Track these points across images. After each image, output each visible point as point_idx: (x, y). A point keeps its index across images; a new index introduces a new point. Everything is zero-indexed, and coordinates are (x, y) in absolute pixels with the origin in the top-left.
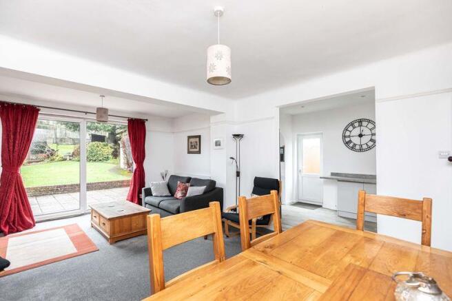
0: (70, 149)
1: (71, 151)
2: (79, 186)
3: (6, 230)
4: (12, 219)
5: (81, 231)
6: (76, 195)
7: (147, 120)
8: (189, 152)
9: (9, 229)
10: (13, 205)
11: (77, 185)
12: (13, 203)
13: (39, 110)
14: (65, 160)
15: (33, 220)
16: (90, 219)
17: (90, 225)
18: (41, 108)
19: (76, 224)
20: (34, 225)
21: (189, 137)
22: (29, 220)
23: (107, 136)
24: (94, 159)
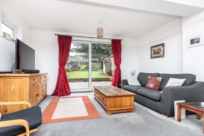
0: (85, 66)
1: (85, 67)
2: (88, 79)
3: (60, 94)
4: (62, 89)
5: (90, 100)
6: (87, 83)
7: (122, 40)
8: (152, 58)
9: (61, 94)
10: (62, 83)
11: (87, 79)
12: (62, 82)
13: (72, 38)
14: (83, 70)
15: (70, 91)
16: (94, 95)
17: (94, 98)
18: (73, 37)
19: (87, 96)
20: (70, 94)
21: (152, 47)
22: (68, 91)
23: (98, 60)
24: (93, 70)
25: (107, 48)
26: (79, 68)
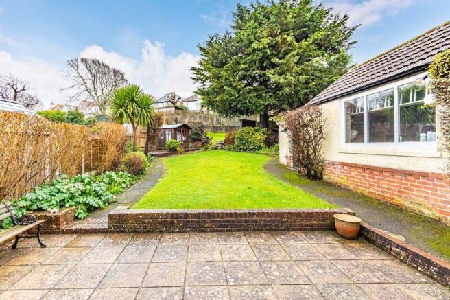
0: (225, 135)
1: (223, 139)
14: (217, 148)
23: (258, 119)
24: (245, 148)
25: (289, 77)
26: (207, 143)
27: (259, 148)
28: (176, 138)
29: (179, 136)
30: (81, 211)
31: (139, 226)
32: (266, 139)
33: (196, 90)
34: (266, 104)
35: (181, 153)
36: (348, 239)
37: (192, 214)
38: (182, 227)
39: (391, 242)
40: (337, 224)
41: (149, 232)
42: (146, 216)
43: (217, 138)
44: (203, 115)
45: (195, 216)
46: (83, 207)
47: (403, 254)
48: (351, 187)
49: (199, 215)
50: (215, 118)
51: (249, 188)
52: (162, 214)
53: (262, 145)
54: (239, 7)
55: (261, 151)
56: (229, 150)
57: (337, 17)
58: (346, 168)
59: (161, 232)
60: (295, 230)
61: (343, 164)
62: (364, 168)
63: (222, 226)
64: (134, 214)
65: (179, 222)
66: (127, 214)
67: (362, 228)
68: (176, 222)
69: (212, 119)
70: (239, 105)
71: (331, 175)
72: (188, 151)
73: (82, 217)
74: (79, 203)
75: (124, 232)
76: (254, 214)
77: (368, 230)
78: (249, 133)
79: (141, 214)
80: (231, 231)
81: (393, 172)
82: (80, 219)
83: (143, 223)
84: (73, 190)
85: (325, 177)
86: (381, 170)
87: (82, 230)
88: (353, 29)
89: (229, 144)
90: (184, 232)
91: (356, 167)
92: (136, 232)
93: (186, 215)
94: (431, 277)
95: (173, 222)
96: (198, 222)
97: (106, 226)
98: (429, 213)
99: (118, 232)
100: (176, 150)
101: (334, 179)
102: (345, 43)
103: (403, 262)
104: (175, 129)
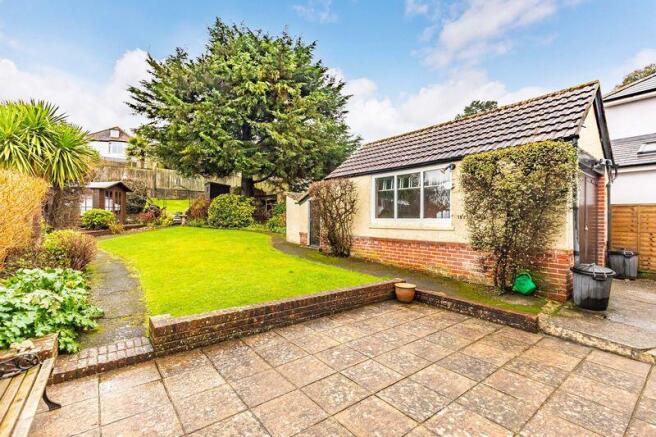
24: (225, 223)
26: (157, 215)
27: (247, 223)
28: (102, 206)
29: (108, 203)
30: (68, 339)
31: (205, 337)
32: (255, 211)
33: (137, 127)
34: (260, 165)
35: (117, 232)
36: (409, 303)
37: (275, 306)
38: (263, 325)
39: (440, 298)
40: (398, 292)
41: (220, 341)
42: (216, 319)
43: (174, 208)
44: (135, 169)
45: (278, 308)
46: (67, 331)
47: (449, 304)
48: (382, 261)
49: (282, 307)
50: (158, 177)
51: (291, 272)
52: (238, 314)
53: (251, 219)
54: (218, 24)
55: (249, 228)
56: (199, 226)
57: (333, 79)
58: (376, 242)
59: (237, 337)
60: (367, 305)
61: (375, 239)
62: (394, 241)
63: (305, 315)
64: (197, 321)
65: (259, 320)
66: (187, 323)
67: (417, 293)
68: (255, 320)
69: (154, 177)
70: (220, 163)
71: (360, 251)
72: (130, 228)
73: (75, 349)
74: (59, 325)
75: (182, 350)
76: (335, 295)
77: (420, 293)
78: (231, 202)
79: (208, 319)
80: (315, 318)
81: (419, 243)
82: (72, 353)
83: (212, 330)
84: (46, 303)
85: (352, 254)
86: (410, 243)
87: (101, 365)
88: (347, 98)
89: (197, 217)
90: (266, 331)
91: (387, 241)
92: (202, 346)
93: (268, 309)
94: (469, 315)
95: (252, 321)
96: (281, 315)
97: (146, 349)
98: (445, 274)
99: (171, 353)
100: (105, 227)
101: (364, 254)
102: (339, 110)
103: (450, 310)
104: (101, 190)
